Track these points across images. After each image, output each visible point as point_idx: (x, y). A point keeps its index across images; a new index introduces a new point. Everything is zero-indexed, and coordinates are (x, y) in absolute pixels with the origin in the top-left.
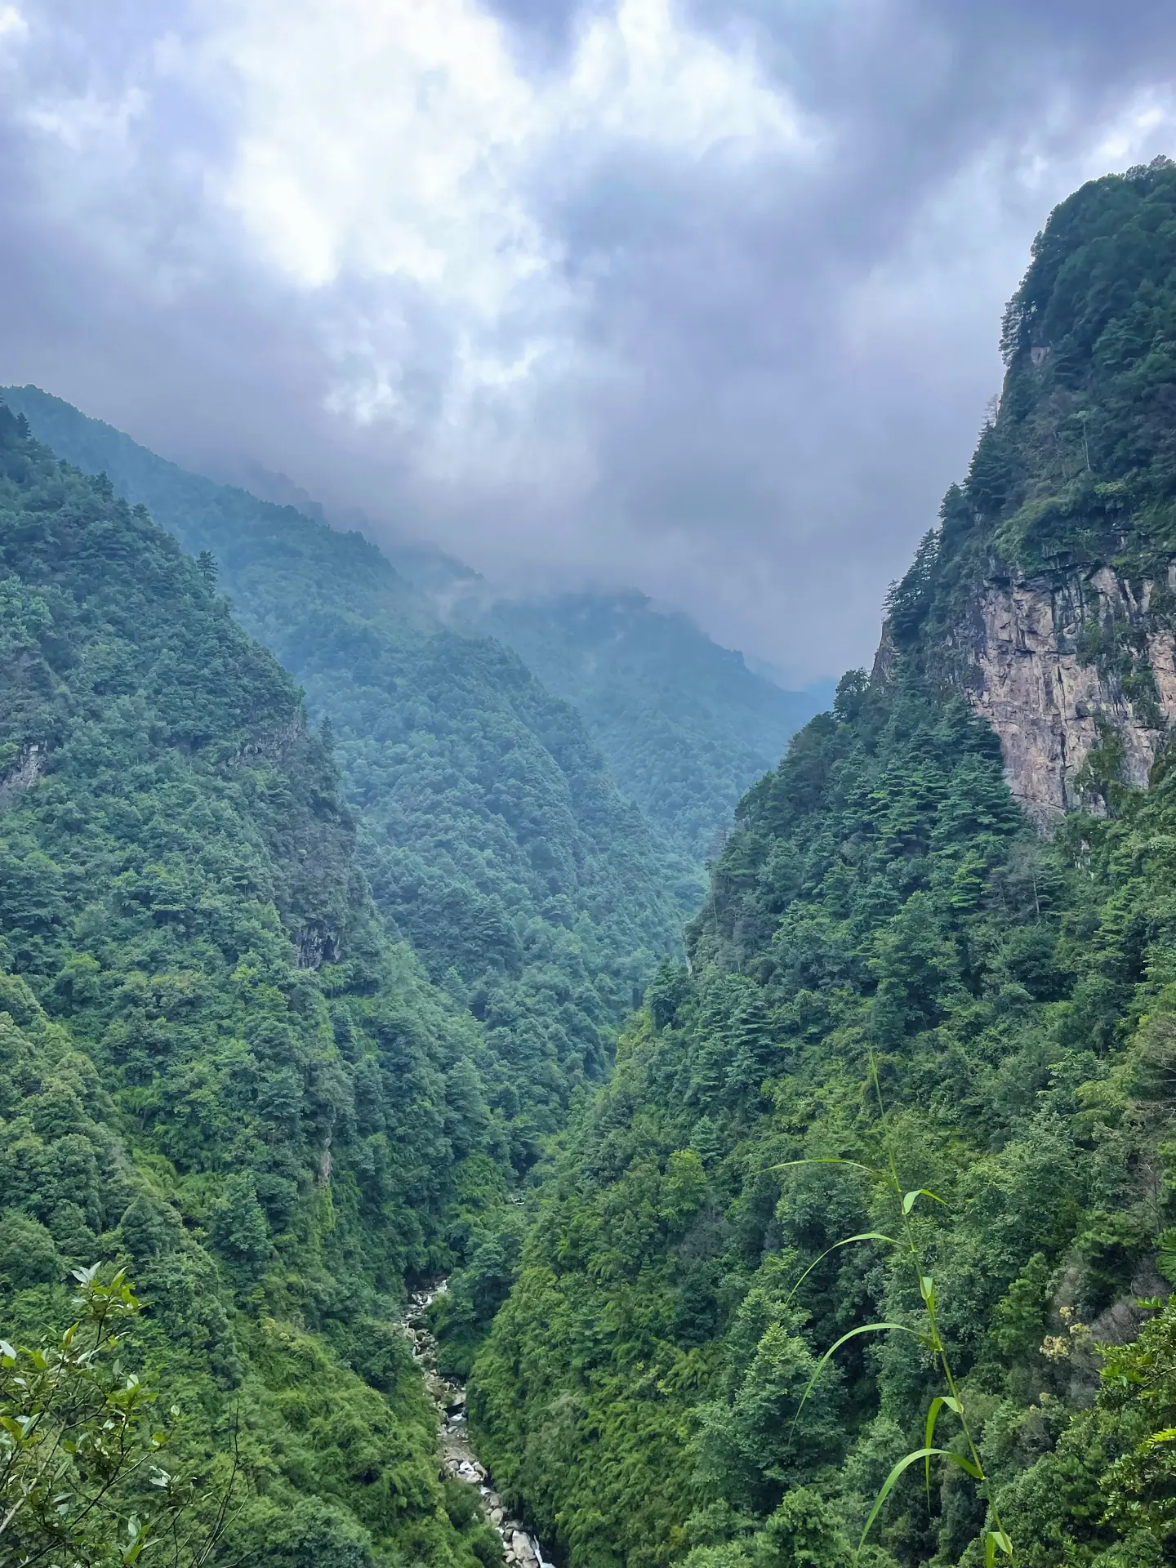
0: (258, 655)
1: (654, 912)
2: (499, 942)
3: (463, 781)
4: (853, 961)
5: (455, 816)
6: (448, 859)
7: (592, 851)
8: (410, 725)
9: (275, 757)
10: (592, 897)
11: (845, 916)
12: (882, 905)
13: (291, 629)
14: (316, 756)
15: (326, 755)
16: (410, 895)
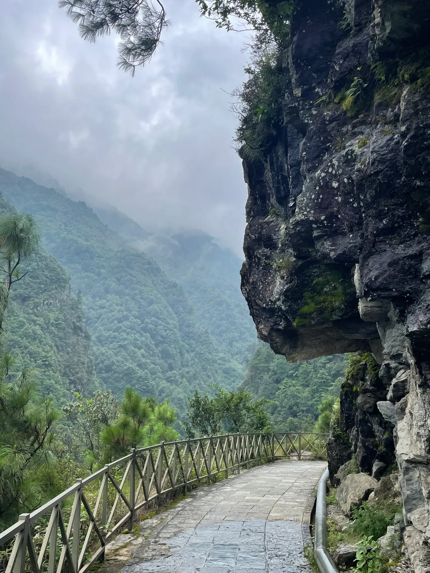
0: (52, 261)
1: (215, 380)
2: (148, 392)
3: (131, 318)
4: (311, 406)
5: (128, 334)
6: (124, 353)
7: (188, 351)
8: (107, 291)
9: (57, 307)
10: (188, 372)
11: (308, 386)
12: (324, 382)
13: (53, 245)
14: (75, 306)
15: (79, 306)
16: (108, 369)
